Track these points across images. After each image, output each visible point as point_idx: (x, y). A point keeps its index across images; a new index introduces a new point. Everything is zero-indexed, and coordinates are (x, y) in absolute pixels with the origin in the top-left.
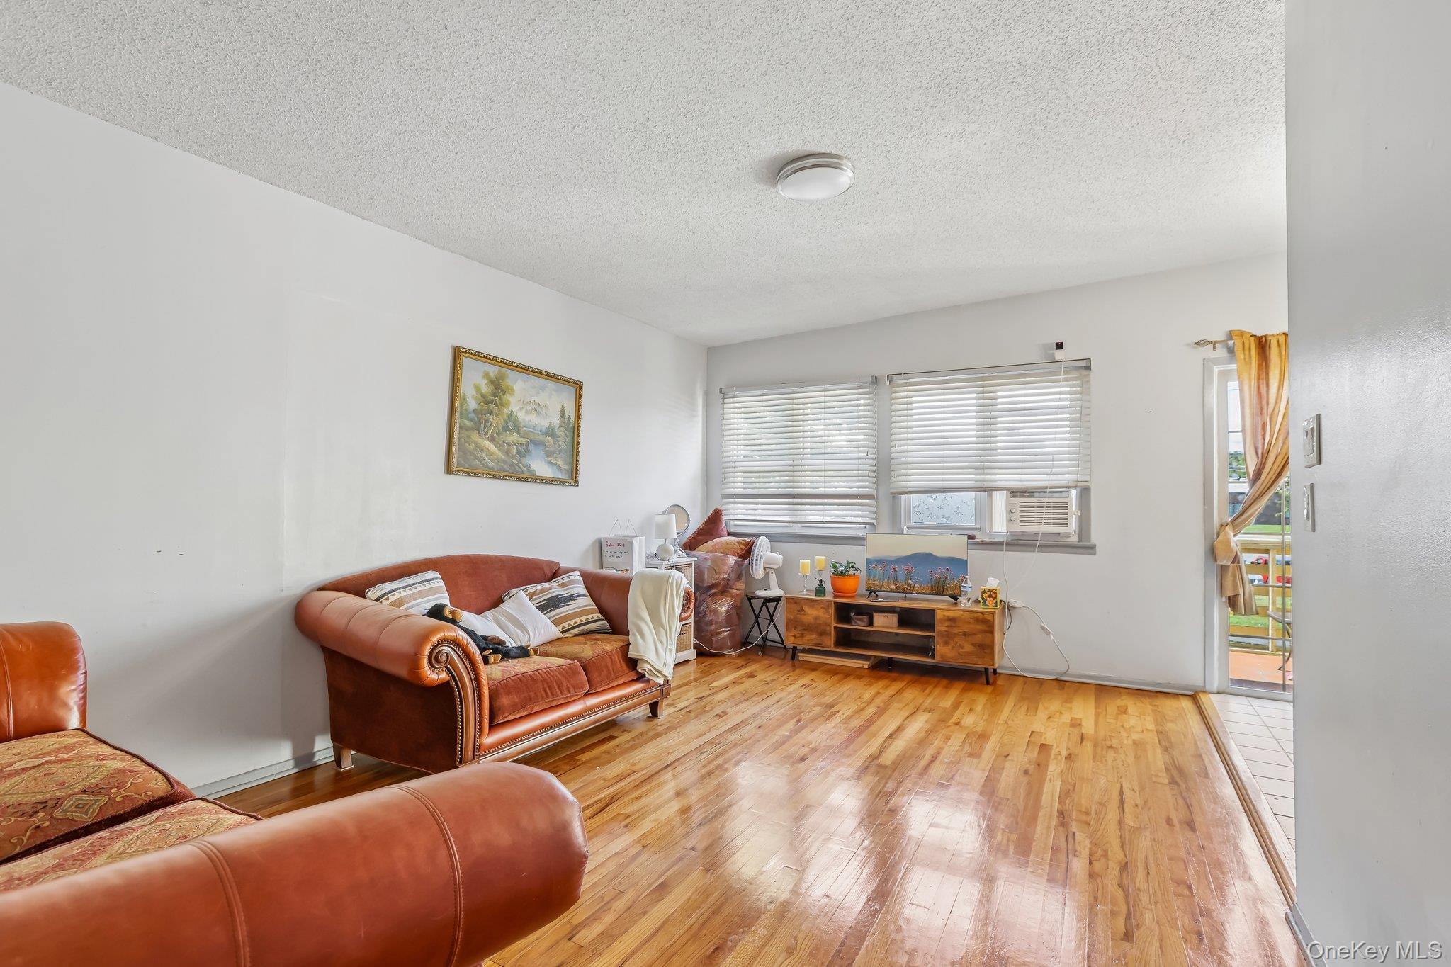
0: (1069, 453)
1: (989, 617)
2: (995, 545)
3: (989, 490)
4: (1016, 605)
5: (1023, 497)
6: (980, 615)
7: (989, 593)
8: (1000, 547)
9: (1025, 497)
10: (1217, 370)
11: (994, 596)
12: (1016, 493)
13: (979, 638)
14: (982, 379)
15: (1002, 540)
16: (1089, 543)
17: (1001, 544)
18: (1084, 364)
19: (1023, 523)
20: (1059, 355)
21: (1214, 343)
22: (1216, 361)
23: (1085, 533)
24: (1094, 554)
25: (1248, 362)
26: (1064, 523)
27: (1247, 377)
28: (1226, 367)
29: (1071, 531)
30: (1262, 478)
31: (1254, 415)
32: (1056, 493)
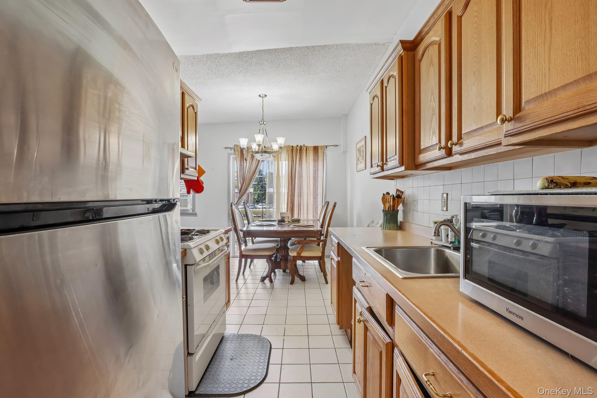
16: (194, 213)
21: (231, 148)
22: (231, 154)
23: (194, 209)
24: (197, 216)
25: (238, 155)
26: (187, 206)
27: (238, 160)
28: (235, 156)
29: (189, 209)
30: (242, 191)
31: (240, 172)
32: (184, 195)
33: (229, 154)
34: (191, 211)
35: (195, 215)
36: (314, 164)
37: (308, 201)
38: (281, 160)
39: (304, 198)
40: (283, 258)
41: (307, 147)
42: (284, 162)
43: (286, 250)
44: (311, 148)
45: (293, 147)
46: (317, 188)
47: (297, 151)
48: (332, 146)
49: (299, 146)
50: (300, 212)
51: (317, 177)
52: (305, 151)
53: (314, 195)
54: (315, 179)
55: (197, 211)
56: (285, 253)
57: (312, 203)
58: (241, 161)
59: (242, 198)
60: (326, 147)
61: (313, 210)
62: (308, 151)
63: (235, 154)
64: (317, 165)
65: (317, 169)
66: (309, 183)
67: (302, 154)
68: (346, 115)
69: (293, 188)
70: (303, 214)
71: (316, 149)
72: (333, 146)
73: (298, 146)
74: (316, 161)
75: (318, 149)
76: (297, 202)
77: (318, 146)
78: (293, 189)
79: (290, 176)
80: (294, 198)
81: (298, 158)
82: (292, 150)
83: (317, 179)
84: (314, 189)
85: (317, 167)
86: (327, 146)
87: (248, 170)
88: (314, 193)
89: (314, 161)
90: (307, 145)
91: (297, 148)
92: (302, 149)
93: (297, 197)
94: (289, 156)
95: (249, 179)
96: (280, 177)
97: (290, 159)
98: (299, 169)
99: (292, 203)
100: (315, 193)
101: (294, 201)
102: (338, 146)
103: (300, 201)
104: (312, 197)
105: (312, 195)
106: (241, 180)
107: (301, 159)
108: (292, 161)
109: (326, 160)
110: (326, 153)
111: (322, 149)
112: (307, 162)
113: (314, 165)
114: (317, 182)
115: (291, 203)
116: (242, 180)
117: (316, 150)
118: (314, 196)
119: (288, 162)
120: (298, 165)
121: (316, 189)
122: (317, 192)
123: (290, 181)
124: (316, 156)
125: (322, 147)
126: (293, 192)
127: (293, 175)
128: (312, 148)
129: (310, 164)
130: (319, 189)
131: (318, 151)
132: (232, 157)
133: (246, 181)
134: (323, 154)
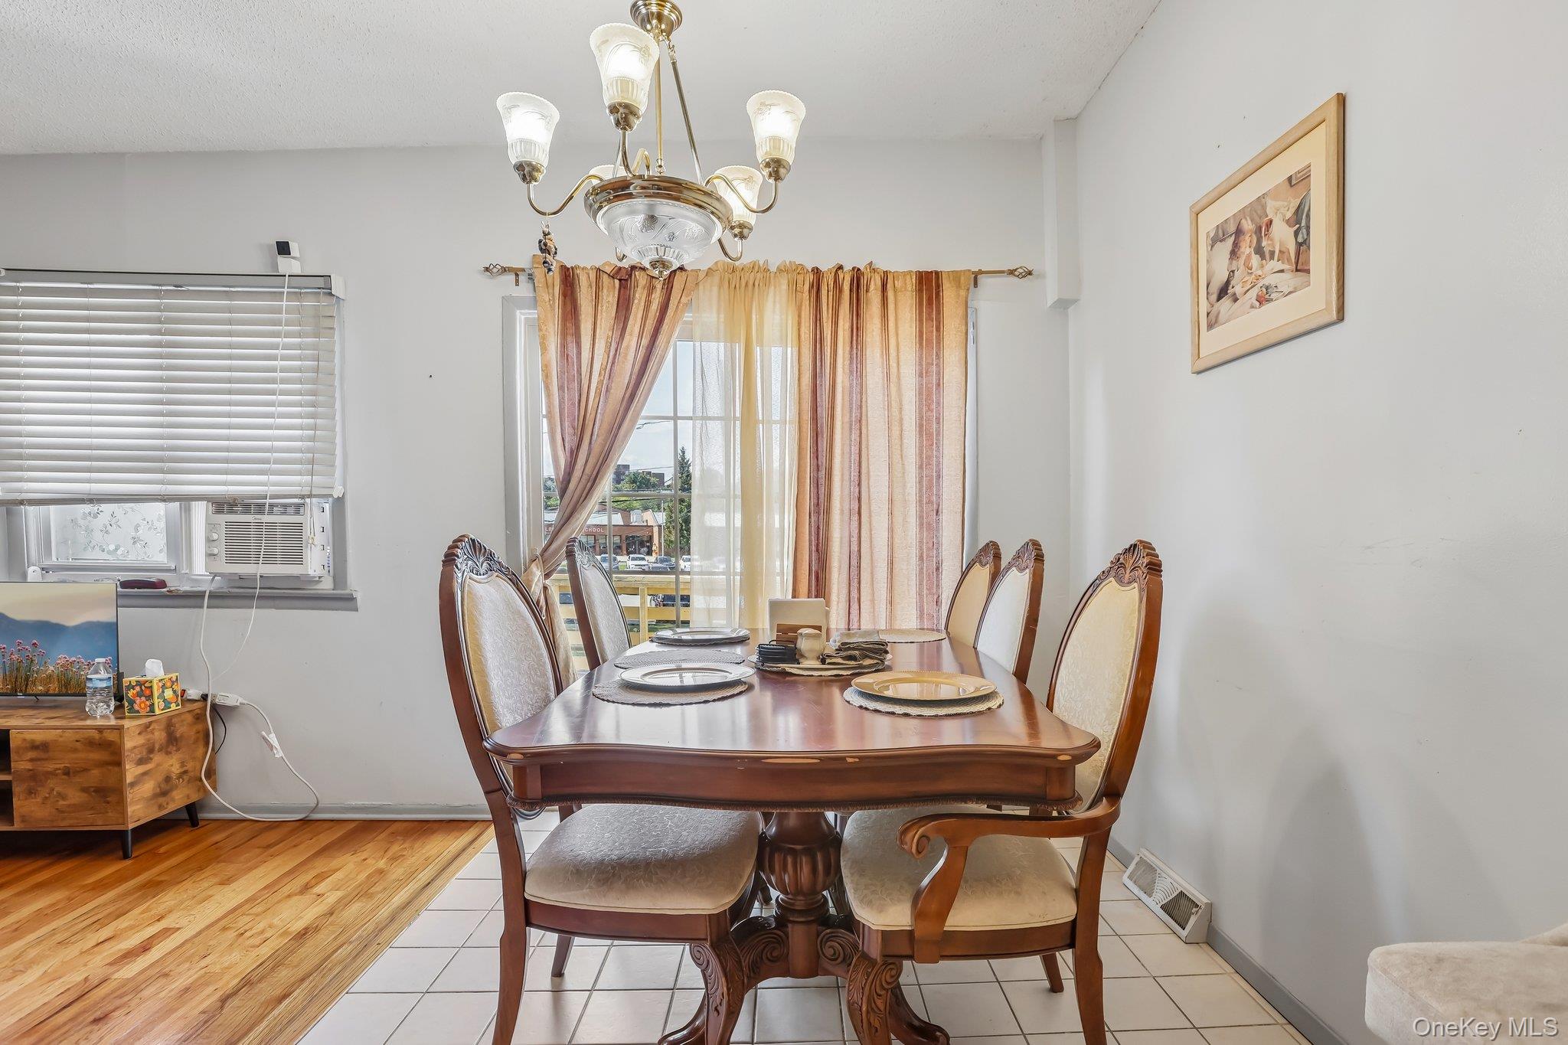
0: (301, 439)
1: (111, 736)
2: (192, 599)
3: (186, 500)
4: (230, 702)
5: (231, 512)
6: (95, 735)
7: (138, 689)
8: (198, 601)
9: (235, 512)
10: (523, 317)
11: (148, 692)
12: (223, 505)
13: (95, 776)
14: (156, 294)
15: (204, 589)
16: (343, 592)
17: (200, 595)
18: (320, 282)
19: (232, 559)
20: (286, 265)
21: (517, 272)
22: (519, 303)
23: (339, 574)
24: (356, 610)
25: (552, 307)
26: (297, 558)
27: (551, 330)
28: (533, 314)
29: (311, 572)
30: (572, 486)
31: (561, 388)
32: (285, 506)
33: (509, 304)
34: (326, 586)
35: (344, 601)
36: (921, 358)
37: (897, 541)
38: (761, 344)
39: (874, 523)
40: (800, 905)
41: (886, 273)
42: (776, 352)
43: (819, 857)
44: (908, 277)
45: (816, 271)
46: (938, 477)
47: (841, 291)
48: (1002, 272)
49: (848, 267)
50: (854, 594)
51: (938, 419)
52: (879, 293)
53: (921, 511)
54: (929, 431)
55: (355, 583)
56: (814, 870)
57: (914, 552)
58: (564, 334)
59: (573, 520)
60: (976, 277)
61: (921, 584)
62: (890, 294)
63: (535, 302)
64: (938, 365)
65: (938, 385)
66: (896, 457)
67: (863, 305)
68: (1073, 120)
69: (822, 473)
70: (873, 601)
71: (929, 285)
72: (1011, 272)
73: (841, 267)
74: (929, 341)
75: (938, 286)
76: (841, 547)
77: (937, 273)
78: (822, 481)
79: (807, 416)
80: (828, 524)
81: (844, 325)
82: (816, 287)
83: (938, 434)
84: (920, 482)
85: (938, 373)
86: (981, 272)
87: (600, 382)
88: (920, 501)
89: (921, 344)
90: (883, 265)
91: (841, 276)
92: (864, 282)
93: (842, 521)
94: (799, 316)
95: (606, 426)
96: (757, 422)
97: (804, 329)
98: (851, 386)
99: (817, 550)
100: (930, 502)
101: (827, 539)
102: (1030, 273)
103: (855, 540)
104: (913, 521)
105: (913, 510)
106: (568, 430)
107: (857, 330)
108: (818, 341)
109: (976, 341)
110: (976, 310)
111: (959, 286)
112: (888, 348)
113: (921, 364)
114: (938, 450)
115: (814, 548)
116: (572, 431)
117: (929, 290)
118: (921, 517)
119: (796, 349)
120: (847, 362)
121: (931, 481)
122: (938, 496)
123: (808, 444)
124: (930, 319)
125: (956, 276)
126: (822, 497)
127: (823, 412)
128: (911, 283)
129: (902, 357)
130: (946, 482)
131: (938, 294)
132: (521, 316)
133: (595, 437)
134: (961, 311)
